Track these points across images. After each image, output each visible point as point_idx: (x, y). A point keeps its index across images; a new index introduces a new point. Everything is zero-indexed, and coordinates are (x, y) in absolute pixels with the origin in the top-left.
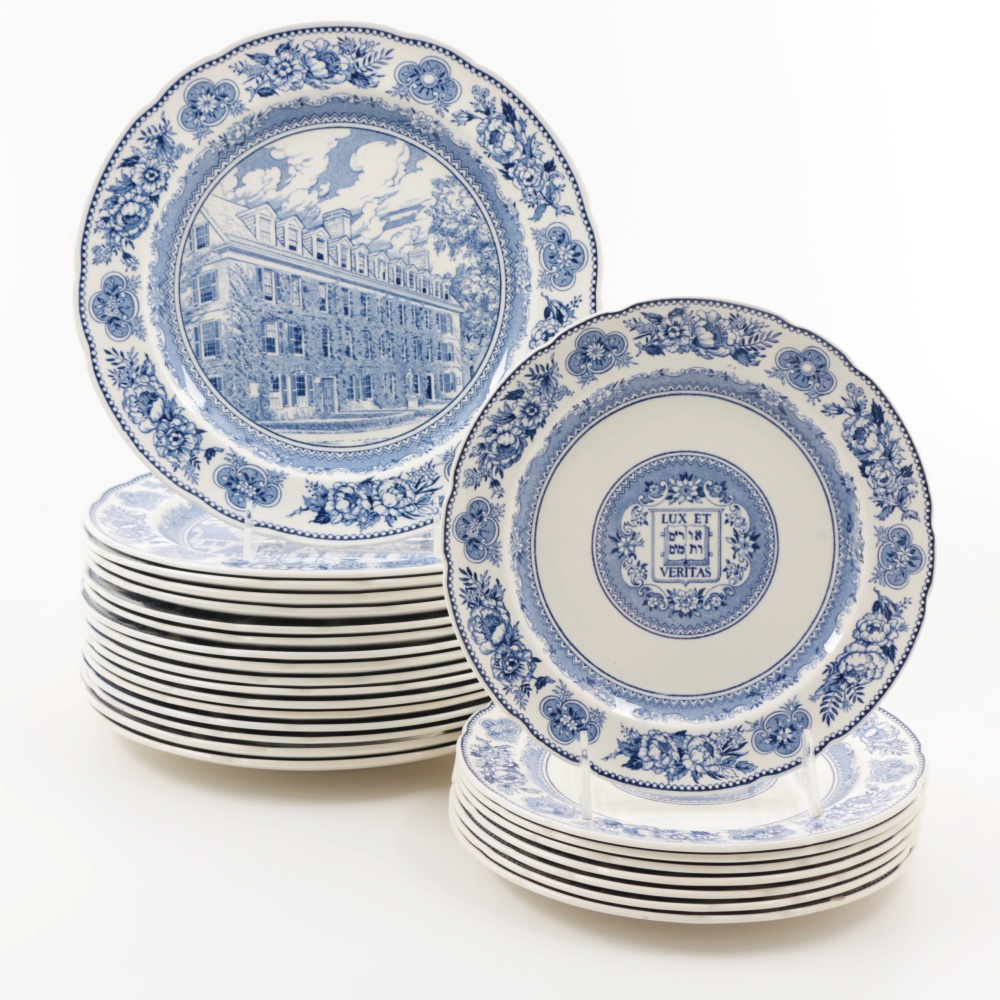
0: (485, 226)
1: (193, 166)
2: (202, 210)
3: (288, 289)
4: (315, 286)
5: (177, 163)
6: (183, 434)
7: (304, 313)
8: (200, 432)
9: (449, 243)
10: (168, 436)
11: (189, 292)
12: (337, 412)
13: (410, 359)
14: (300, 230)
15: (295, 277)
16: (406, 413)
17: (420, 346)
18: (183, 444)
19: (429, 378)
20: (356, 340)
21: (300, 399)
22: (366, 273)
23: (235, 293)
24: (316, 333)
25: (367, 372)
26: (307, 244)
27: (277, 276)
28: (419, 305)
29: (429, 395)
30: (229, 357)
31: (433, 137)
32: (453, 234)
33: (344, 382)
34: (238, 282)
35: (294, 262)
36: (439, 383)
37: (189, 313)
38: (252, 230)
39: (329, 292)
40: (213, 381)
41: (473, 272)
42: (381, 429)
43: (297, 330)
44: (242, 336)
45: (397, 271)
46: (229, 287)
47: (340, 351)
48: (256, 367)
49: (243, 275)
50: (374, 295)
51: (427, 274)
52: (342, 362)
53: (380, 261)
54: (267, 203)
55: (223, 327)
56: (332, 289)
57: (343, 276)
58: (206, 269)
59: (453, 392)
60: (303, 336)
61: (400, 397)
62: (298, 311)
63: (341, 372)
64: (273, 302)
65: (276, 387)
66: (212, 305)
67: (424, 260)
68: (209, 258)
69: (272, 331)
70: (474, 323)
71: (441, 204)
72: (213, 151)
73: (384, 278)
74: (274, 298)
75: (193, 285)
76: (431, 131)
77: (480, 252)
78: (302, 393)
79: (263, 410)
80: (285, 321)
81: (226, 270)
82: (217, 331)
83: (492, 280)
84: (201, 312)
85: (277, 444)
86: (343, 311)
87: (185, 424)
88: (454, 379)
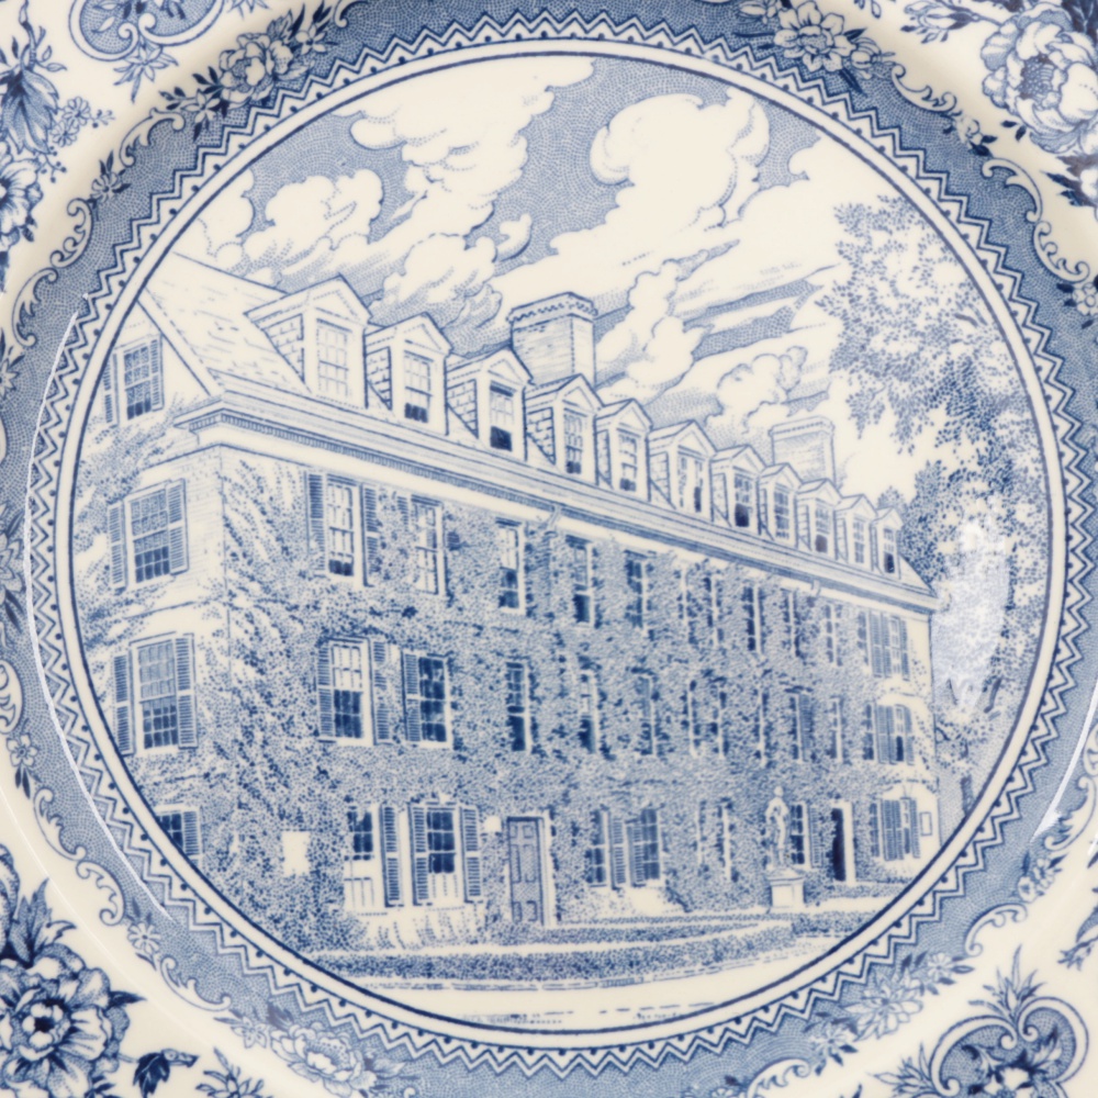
0: (999, 348)
1: (117, 167)
2: (144, 298)
3: (402, 542)
4: (484, 529)
5: (65, 155)
6: (68, 1010)
7: (451, 614)
8: (120, 1000)
9: (893, 399)
10: (22, 1016)
11: (101, 547)
12: (552, 924)
13: (777, 756)
14: (438, 360)
15: (424, 502)
16: (764, 925)
17: (809, 716)
18: (66, 1040)
19: (837, 816)
20: (613, 698)
21: (437, 881)
22: (641, 491)
23: (238, 552)
24: (489, 678)
25: (647, 797)
26: (461, 400)
27: (368, 499)
28: (804, 589)
29: (837, 870)
30: (221, 751)
31: (838, 83)
32: (904, 373)
33: (575, 830)
34: (248, 517)
35: (421, 457)
36: (868, 829)
37: (98, 614)
38: (293, 358)
39: (529, 548)
40: (170, 824)
41: (966, 486)
42: (690, 974)
43: (427, 666)
44: (259, 686)
45: (738, 484)
46: (221, 534)
47: (561, 732)
48: (301, 782)
49: (264, 498)
50: (666, 558)
51: (829, 494)
52: (568, 768)
53: (684, 452)
54: (340, 277)
55: (200, 657)
56: (536, 541)
57: (571, 501)
58: (153, 478)
59: (908, 857)
60: (447, 688)
61: (749, 874)
62: (432, 607)
63: (565, 796)
64: (355, 580)
65: (363, 845)
66: (169, 589)
67: (820, 449)
68: (162, 443)
69: (350, 669)
70: (972, 642)
71: (868, 281)
72: (178, 124)
73: (698, 506)
74: (358, 569)
75: (113, 527)
76: (835, 64)
77: (985, 426)
78: (443, 864)
79: (321, 915)
80: (392, 640)
81: (213, 482)
82: (183, 669)
83: (1022, 511)
84: (135, 610)
85: (366, 1023)
86: (572, 608)
87: (74, 976)
88: (914, 818)
